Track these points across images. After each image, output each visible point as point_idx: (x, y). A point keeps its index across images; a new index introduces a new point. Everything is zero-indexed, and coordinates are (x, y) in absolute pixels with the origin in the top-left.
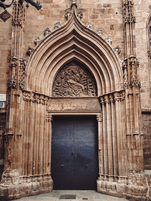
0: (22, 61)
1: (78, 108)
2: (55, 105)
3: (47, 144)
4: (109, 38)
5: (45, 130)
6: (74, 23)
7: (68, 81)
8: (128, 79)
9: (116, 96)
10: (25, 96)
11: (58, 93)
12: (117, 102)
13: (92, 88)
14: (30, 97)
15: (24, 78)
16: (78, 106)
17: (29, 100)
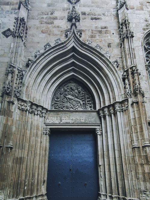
0: (20, 70)
1: (77, 121)
2: (53, 118)
3: (43, 159)
4: (108, 53)
5: (42, 144)
6: (74, 41)
7: (67, 97)
8: (130, 88)
9: (118, 106)
10: (20, 105)
11: (56, 107)
12: (118, 113)
13: (90, 103)
14: (26, 107)
15: (21, 87)
16: (76, 119)
17: (25, 110)
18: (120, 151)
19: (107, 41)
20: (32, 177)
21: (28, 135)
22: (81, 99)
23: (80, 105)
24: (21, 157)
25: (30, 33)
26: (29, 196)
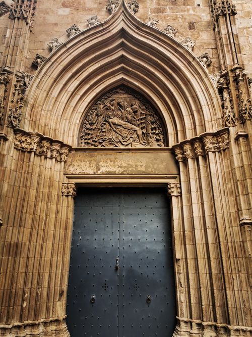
0: (20, 77)
1: (131, 169)
2: (83, 164)
3: (61, 244)
4: (188, 40)
5: (59, 215)
6: (123, 20)
7: (110, 120)
8: (232, 108)
9: (209, 142)
10: (20, 141)
11: (89, 141)
12: (211, 155)
13: (157, 132)
14: (31, 144)
15: (21, 107)
16: (129, 165)
17: (29, 150)
18: (216, 230)
19: (188, 18)
20: (38, 283)
21: (32, 198)
22: (138, 125)
23: (136, 136)
24: (17, 243)
25: (40, 7)
26: (31, 322)
